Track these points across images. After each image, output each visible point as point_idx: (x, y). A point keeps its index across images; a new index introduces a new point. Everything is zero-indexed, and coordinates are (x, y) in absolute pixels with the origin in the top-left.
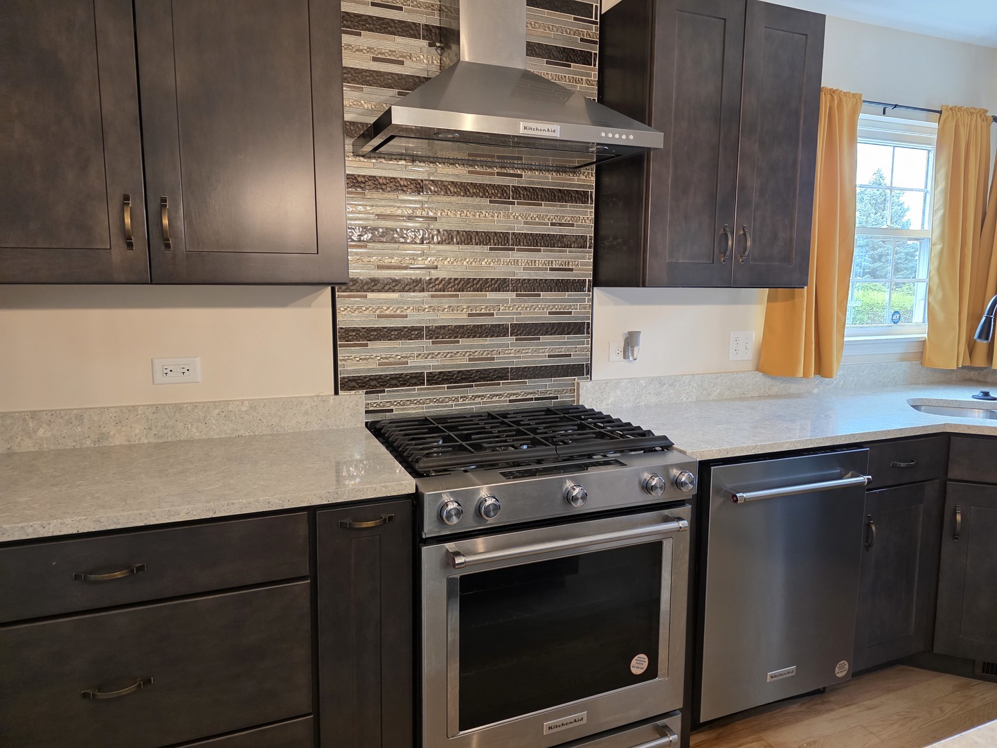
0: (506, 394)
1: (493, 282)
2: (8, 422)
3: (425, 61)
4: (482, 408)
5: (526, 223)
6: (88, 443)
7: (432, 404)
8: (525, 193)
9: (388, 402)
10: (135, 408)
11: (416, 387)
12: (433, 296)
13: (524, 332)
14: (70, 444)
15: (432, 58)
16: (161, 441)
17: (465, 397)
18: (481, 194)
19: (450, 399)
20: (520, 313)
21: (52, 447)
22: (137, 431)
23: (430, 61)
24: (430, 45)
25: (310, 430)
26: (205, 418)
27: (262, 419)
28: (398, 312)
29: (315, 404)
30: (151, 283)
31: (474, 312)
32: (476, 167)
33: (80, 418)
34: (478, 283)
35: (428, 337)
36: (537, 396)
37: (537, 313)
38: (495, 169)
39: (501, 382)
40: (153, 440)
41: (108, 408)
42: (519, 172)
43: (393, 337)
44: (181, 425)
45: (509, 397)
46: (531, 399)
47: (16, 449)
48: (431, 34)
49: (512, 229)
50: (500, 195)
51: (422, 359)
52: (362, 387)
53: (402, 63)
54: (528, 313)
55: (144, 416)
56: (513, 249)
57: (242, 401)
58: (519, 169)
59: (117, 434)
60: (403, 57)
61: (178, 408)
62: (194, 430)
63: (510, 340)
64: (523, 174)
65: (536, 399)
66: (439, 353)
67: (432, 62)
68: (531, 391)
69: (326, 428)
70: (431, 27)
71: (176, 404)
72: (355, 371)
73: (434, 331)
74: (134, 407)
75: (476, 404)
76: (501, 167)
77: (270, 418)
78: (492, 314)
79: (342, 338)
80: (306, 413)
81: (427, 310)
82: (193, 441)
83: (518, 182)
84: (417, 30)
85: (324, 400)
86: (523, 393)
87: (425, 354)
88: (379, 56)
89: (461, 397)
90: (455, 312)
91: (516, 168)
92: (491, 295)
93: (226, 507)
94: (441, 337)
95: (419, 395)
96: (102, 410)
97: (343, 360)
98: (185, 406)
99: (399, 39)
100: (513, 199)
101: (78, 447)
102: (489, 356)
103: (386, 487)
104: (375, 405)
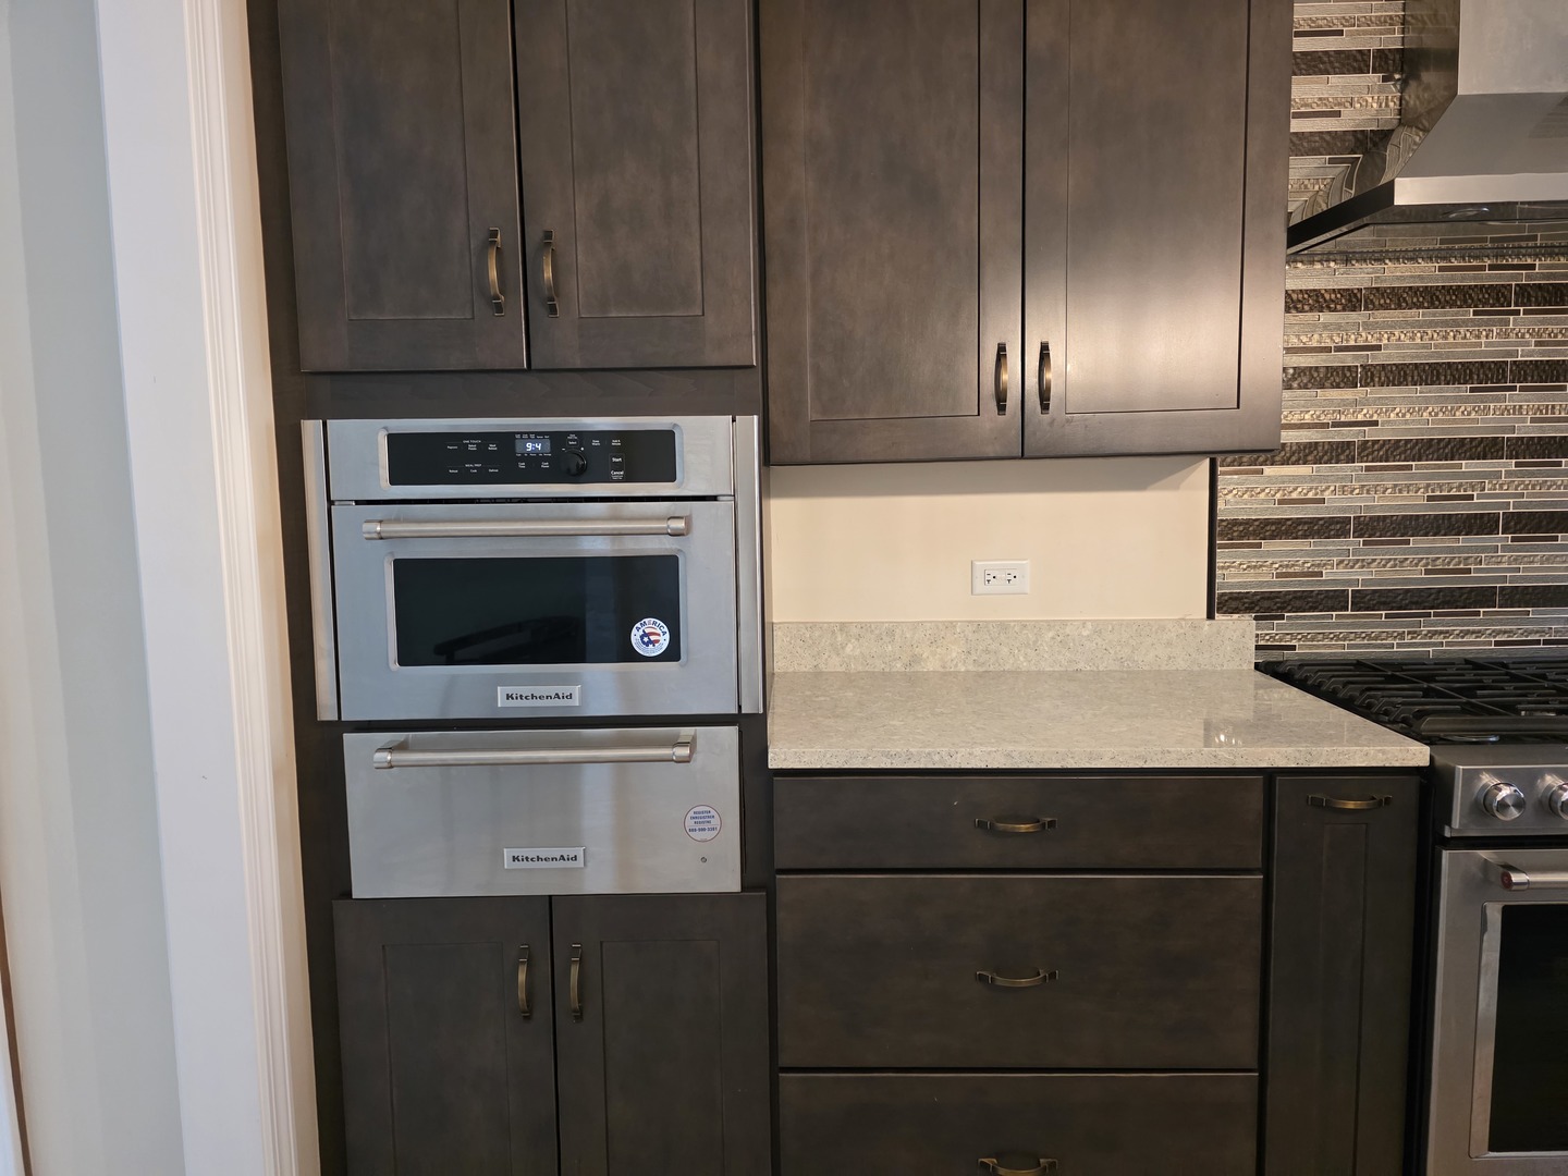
0: (1488, 632)
1: (1474, 444)
2: (817, 634)
3: (1375, 105)
4: (1445, 652)
5: (1538, 344)
6: (899, 666)
7: (1358, 641)
8: (1540, 294)
9: (1288, 634)
10: (951, 625)
11: (1334, 613)
12: (1368, 469)
13: (1529, 527)
14: (879, 666)
15: (1387, 99)
16: (981, 669)
17: (1415, 632)
18: (1459, 303)
19: (1389, 635)
20: (1522, 495)
21: (860, 668)
22: (954, 655)
23: (1383, 105)
24: (1385, 79)
25: (1174, 668)
26: (1035, 642)
27: (1108, 648)
28: (1310, 495)
29: (1182, 631)
30: (1023, 457)
31: (1438, 493)
32: (1453, 260)
33: (891, 633)
34: (1447, 446)
35: (1356, 534)
36: (1547, 637)
37: (1553, 495)
38: (1486, 259)
39: (1482, 610)
40: (971, 668)
41: (922, 623)
42: (1529, 261)
43: (1300, 533)
44: (1006, 650)
45: (1495, 637)
46: (1538, 642)
47: (823, 667)
48: (1386, 63)
49: (1512, 356)
50: (1492, 300)
51: (1345, 567)
52: (1248, 610)
53: (1338, 114)
54: (1534, 495)
55: (962, 635)
56: (1514, 388)
57: (1084, 623)
58: (1530, 255)
59: (931, 658)
60: (1339, 104)
61: (1003, 626)
62: (1021, 658)
63: (1501, 539)
64: (1537, 263)
65: (1546, 642)
66: (1374, 560)
67: (1387, 105)
68: (1536, 627)
69: (1196, 668)
70: (1387, 52)
71: (1001, 622)
72: (1240, 585)
73: (1367, 524)
74: (951, 622)
75: (1435, 644)
76: (1496, 257)
77: (1118, 648)
78: (1471, 497)
79: (1223, 535)
80: (1169, 644)
81: (1357, 491)
82: (1018, 673)
83: (1528, 277)
84: (1364, 60)
85: (1195, 626)
86: (1520, 631)
87: (1349, 560)
88: (1303, 110)
89: (1409, 633)
90: (1405, 494)
91: (1524, 256)
92: (1467, 465)
93: (1160, 756)
94: (1378, 534)
95: (1338, 626)
96: (915, 625)
97: (1223, 568)
98: (1012, 624)
99: (1334, 79)
100: (1516, 305)
101: (887, 670)
102: (1462, 566)
103: (1384, 753)
104: (1267, 637)
